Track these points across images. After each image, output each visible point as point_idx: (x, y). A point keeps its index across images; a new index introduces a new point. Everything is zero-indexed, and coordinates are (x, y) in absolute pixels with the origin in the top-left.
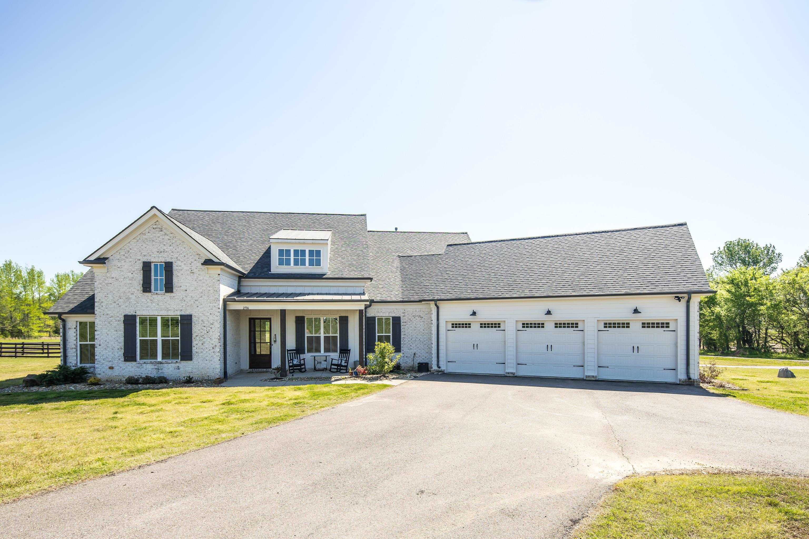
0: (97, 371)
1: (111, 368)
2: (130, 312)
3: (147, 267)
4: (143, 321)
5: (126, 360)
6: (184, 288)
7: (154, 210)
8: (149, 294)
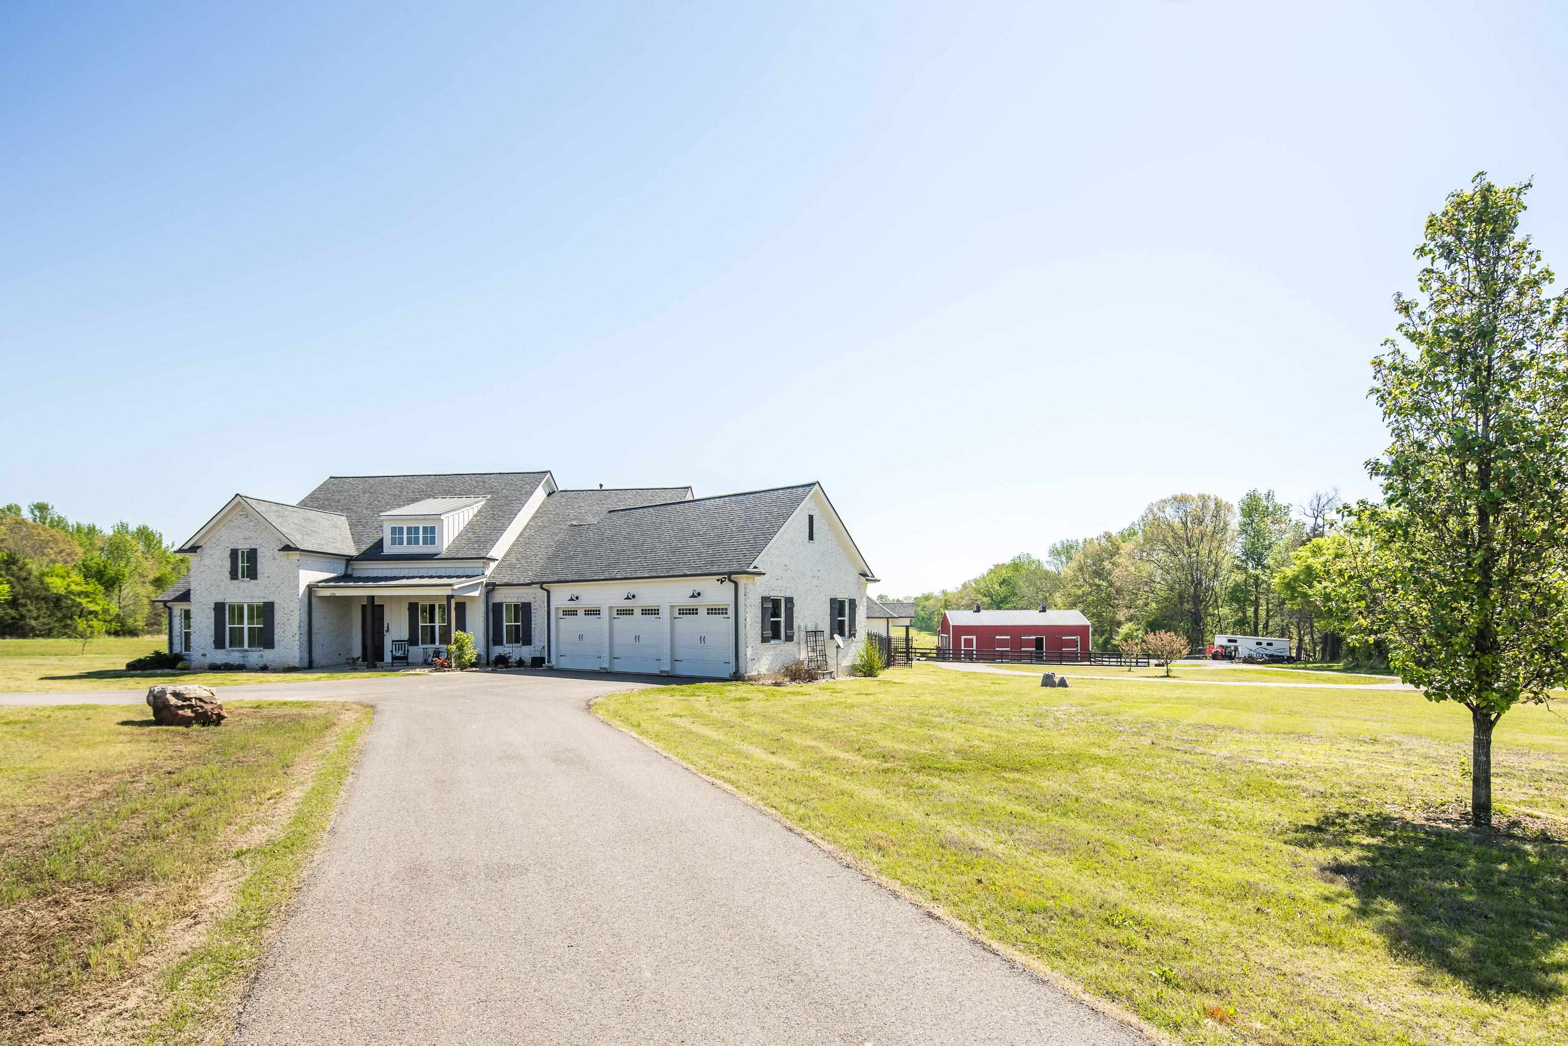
0: (193, 658)
1: (204, 655)
2: (220, 599)
3: (234, 553)
4: (232, 608)
5: (216, 648)
6: (266, 575)
7: (238, 498)
8: (236, 582)
